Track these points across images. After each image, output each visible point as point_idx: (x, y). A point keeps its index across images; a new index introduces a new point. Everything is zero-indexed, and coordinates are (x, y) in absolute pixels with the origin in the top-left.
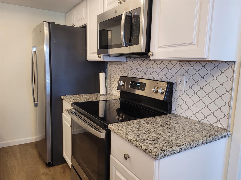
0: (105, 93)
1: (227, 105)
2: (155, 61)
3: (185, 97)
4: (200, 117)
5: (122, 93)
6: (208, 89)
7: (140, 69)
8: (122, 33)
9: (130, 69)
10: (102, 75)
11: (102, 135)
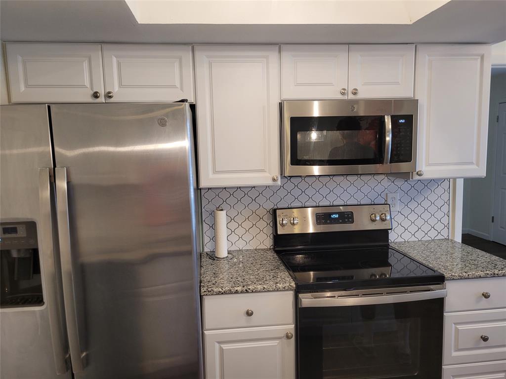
1: (446, 215)
6: (426, 204)
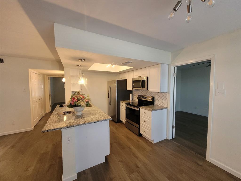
0: (131, 100)
2: (150, 92)
3: (157, 100)
4: (161, 105)
5: (139, 100)
7: (144, 93)
8: (141, 84)
9: (141, 92)
10: (131, 95)
11: (138, 109)
